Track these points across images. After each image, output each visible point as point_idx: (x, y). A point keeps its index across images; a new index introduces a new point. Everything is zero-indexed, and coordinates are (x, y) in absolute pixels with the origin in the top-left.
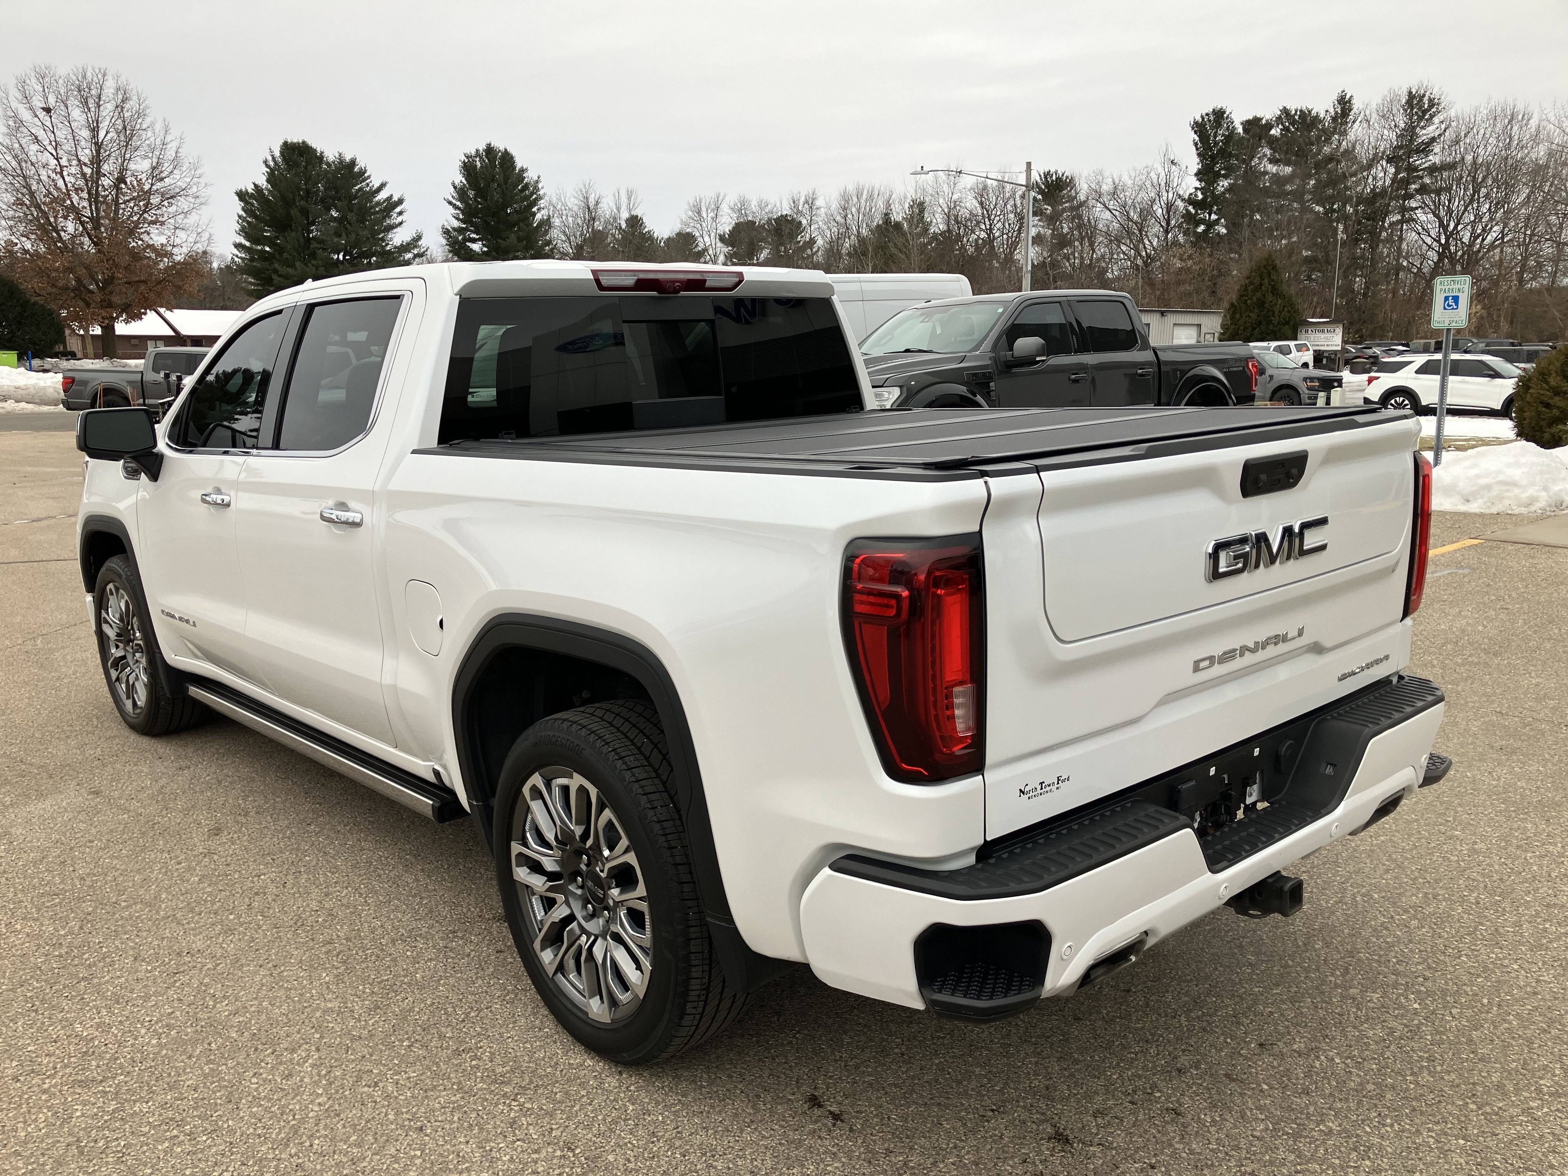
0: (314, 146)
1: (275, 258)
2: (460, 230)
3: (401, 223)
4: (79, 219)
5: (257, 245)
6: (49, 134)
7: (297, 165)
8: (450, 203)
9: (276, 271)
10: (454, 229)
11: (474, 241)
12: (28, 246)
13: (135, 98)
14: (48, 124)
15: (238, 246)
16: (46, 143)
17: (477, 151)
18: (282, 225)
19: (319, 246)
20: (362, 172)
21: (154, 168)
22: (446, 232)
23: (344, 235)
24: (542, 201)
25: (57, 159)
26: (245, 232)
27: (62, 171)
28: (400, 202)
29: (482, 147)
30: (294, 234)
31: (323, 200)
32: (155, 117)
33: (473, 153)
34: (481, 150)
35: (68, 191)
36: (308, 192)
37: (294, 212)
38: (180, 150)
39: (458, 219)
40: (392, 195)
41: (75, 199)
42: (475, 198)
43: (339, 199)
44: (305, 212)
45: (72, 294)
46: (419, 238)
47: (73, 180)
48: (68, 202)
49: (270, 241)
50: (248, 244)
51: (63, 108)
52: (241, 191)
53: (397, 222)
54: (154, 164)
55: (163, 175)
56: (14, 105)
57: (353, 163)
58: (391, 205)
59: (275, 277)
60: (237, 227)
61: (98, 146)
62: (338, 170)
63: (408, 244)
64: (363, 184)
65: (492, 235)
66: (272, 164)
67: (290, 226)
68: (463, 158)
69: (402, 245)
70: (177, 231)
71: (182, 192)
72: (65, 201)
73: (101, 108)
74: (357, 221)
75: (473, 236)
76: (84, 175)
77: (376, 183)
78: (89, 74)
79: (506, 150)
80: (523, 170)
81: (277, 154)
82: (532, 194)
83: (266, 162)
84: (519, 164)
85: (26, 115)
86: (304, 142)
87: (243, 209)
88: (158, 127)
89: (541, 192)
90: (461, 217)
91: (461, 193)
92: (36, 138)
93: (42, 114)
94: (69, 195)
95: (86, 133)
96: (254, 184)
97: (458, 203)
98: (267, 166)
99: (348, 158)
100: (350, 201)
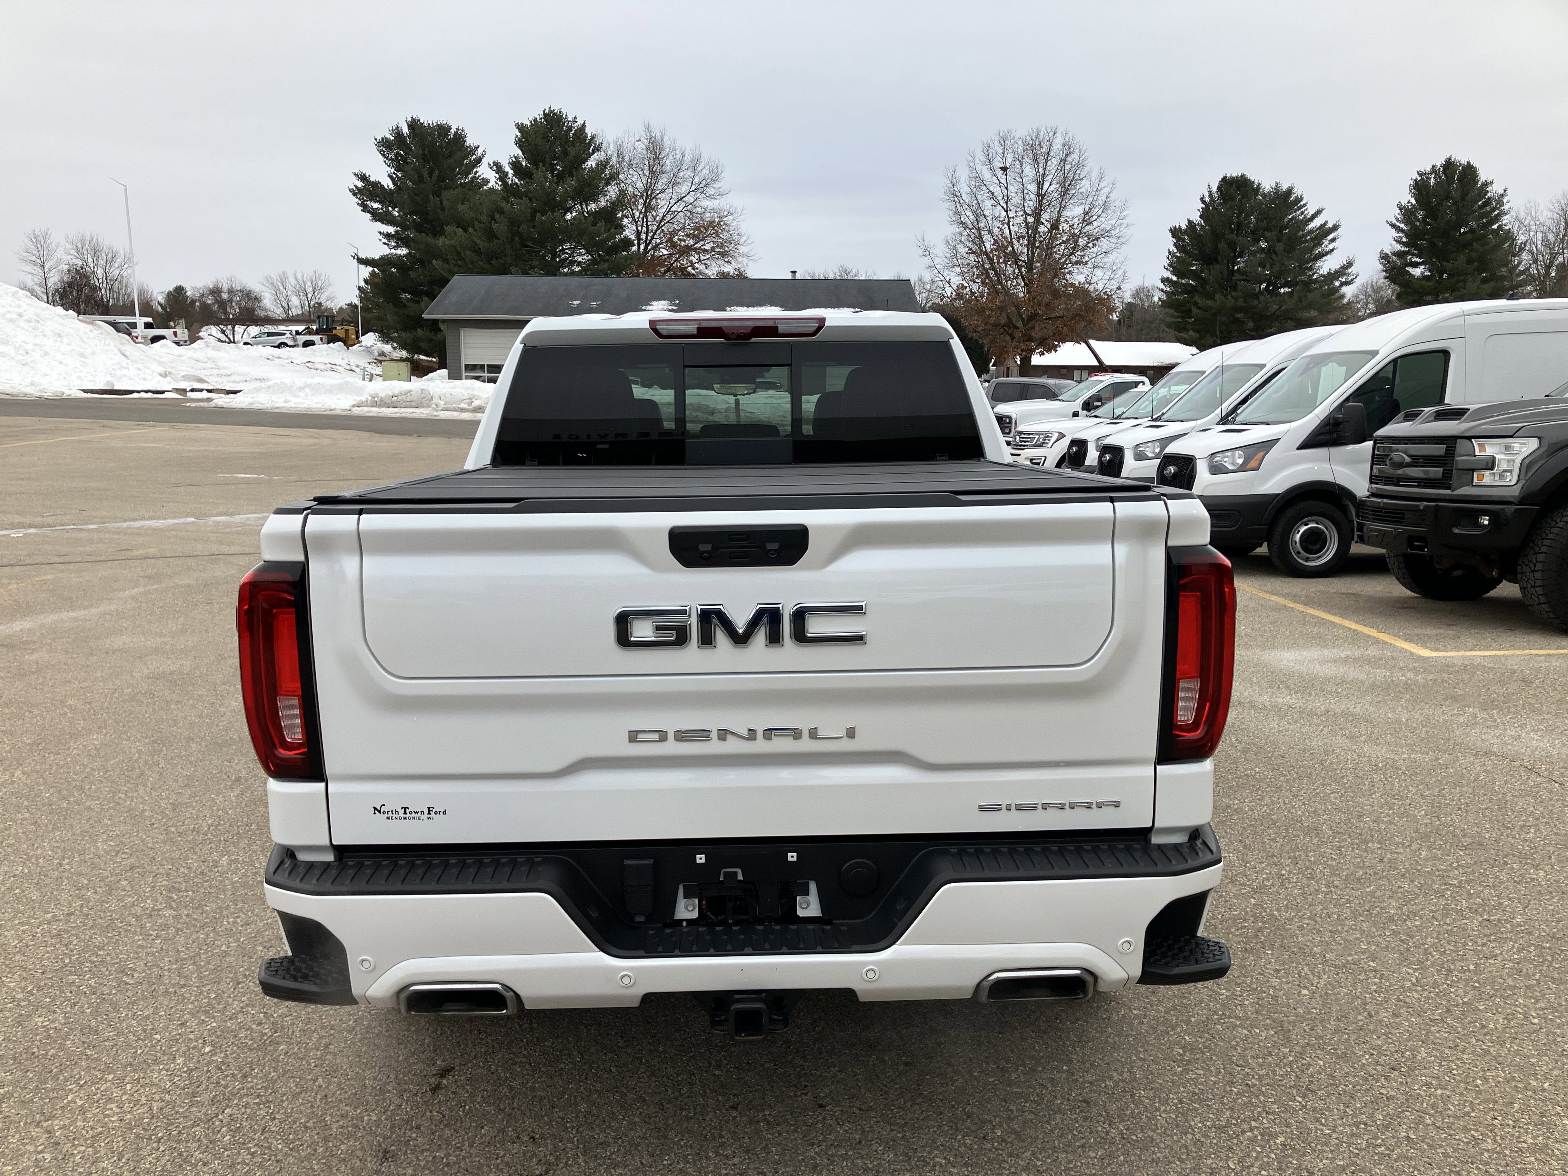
0: (1252, 179)
1: (1197, 291)
2: (1400, 254)
3: (1332, 250)
4: (1017, 264)
5: (1183, 279)
6: (1004, 190)
7: (1233, 199)
8: (1393, 226)
9: (1196, 304)
10: (1394, 254)
11: (1415, 265)
12: (975, 288)
13: (1077, 151)
14: (1003, 181)
15: (1165, 280)
16: (1000, 198)
17: (1433, 166)
18: (1208, 259)
19: (1241, 277)
20: (1298, 200)
21: (1086, 213)
22: (1384, 257)
23: (1268, 266)
24: (1505, 217)
25: (1006, 211)
26: (1173, 267)
27: (1009, 221)
28: (1335, 228)
29: (1439, 162)
30: (1217, 267)
31: (1253, 232)
32: (1092, 168)
33: (1428, 170)
34: (1438, 165)
35: (1011, 239)
36: (1239, 225)
37: (1222, 245)
38: (1111, 195)
39: (1399, 242)
40: (1327, 222)
41: (1016, 245)
42: (1424, 219)
43: (1270, 230)
44: (1232, 245)
45: (1002, 330)
46: (1350, 264)
47: (1016, 229)
48: (1010, 249)
49: (1195, 275)
50: (1174, 278)
51: (1019, 166)
52: (1175, 228)
53: (1328, 249)
54: (1087, 209)
55: (1092, 219)
56: (978, 167)
57: (1290, 191)
58: (1324, 232)
59: (1194, 310)
60: (1166, 262)
61: (1041, 196)
62: (1272, 201)
63: (1336, 272)
64: (1298, 213)
65: (1438, 258)
66: (1208, 199)
67: (1216, 260)
68: (1416, 176)
69: (1329, 273)
70: (1096, 270)
71: (1106, 234)
72: (1007, 248)
73: (1049, 163)
74: (1285, 250)
75: (1418, 260)
76: (1027, 224)
77: (1311, 211)
78: (1042, 134)
79: (1469, 163)
80: (1486, 184)
81: (1215, 189)
82: (1494, 209)
83: (1202, 199)
84: (1483, 177)
85: (987, 175)
86: (1243, 176)
87: (1175, 245)
88: (1095, 174)
89: (1506, 207)
90: (1404, 240)
91: (1407, 213)
92: (992, 193)
93: (1000, 173)
94: (1012, 243)
95: (1033, 188)
96: (1189, 220)
97: (1402, 226)
98: (1203, 202)
99: (1285, 187)
100: (1281, 231)
